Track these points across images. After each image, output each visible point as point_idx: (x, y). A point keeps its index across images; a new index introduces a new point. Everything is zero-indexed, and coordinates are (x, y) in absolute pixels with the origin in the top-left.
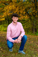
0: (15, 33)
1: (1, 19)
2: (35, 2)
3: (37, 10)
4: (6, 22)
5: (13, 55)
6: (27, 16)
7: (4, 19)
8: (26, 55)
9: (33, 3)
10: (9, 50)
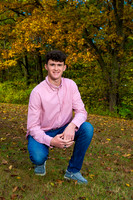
0: (54, 112)
1: (5, 64)
2: (115, 5)
3: (121, 34)
4: (19, 73)
5: (49, 186)
6: (88, 54)
7: (12, 63)
8: (89, 187)
9: (109, 8)
10: (36, 170)
